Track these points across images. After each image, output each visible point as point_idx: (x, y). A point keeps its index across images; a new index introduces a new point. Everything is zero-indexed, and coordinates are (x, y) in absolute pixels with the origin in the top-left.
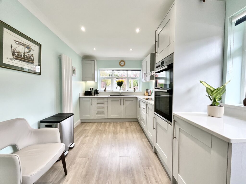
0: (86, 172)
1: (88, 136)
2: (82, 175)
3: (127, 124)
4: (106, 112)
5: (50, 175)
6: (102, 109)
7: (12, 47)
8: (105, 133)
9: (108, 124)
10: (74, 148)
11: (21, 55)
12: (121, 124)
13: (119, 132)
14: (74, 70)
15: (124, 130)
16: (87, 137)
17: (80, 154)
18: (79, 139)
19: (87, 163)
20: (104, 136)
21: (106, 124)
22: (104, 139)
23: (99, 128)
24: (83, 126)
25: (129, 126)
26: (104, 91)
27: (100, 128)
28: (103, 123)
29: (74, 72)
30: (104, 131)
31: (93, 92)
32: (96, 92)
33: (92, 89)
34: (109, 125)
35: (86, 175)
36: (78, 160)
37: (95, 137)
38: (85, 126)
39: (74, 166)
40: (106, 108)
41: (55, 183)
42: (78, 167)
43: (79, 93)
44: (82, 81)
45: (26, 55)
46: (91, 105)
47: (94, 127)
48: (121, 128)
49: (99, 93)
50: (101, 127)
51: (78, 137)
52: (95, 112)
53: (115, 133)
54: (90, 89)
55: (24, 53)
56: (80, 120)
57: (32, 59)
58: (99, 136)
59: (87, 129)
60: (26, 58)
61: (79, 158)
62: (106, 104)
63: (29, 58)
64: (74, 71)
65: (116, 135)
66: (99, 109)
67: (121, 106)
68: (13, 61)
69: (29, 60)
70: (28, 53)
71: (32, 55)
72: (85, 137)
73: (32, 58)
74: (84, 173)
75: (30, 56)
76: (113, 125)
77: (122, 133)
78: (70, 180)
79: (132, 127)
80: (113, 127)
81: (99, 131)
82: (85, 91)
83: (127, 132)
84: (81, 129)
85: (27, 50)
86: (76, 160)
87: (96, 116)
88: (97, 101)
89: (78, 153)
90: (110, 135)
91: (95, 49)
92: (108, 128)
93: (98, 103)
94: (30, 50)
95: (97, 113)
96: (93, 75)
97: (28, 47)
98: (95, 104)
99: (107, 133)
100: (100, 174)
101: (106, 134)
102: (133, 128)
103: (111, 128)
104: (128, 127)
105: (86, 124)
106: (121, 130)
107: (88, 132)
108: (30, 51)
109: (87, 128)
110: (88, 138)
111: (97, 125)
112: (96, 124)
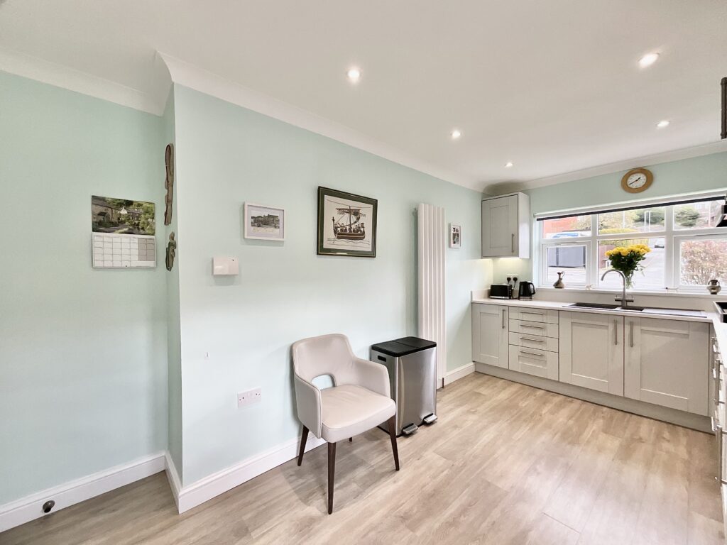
0: (434, 490)
1: (476, 411)
2: (424, 489)
3: (646, 428)
4: (551, 358)
5: (375, 456)
6: (540, 347)
7: (334, 220)
8: (532, 424)
9: (558, 399)
10: (432, 427)
11: (346, 230)
12: (612, 418)
13: (588, 442)
14: (454, 235)
15: (613, 443)
16: (474, 413)
17: (439, 445)
18: (451, 410)
19: (445, 472)
20: (523, 432)
21: (551, 398)
22: (519, 439)
23: (520, 404)
24: (479, 381)
25: (653, 437)
26: (554, 287)
27: (523, 404)
28: (540, 393)
29: (454, 239)
30: (532, 416)
31: (516, 288)
32: (526, 290)
33: (512, 280)
34: (560, 406)
35: (432, 496)
36: (430, 455)
37: (495, 421)
38: (481, 385)
39: (417, 463)
40: (552, 344)
41: (376, 471)
42: (423, 469)
43: (471, 292)
44: (483, 256)
45: (353, 226)
46: (503, 327)
47: (504, 394)
48: (605, 431)
49: (534, 293)
50: (528, 403)
51: (451, 406)
52: (515, 352)
53: (571, 437)
54: (509, 279)
55: (350, 225)
56: (472, 364)
57: (361, 231)
58: (506, 424)
59: (483, 393)
60: (353, 233)
61: (434, 451)
62: (551, 331)
63: (358, 231)
64: (456, 237)
65: (568, 447)
66: (525, 344)
67: (619, 348)
68: (336, 243)
69: (357, 235)
70: (355, 222)
71: (363, 224)
72: (469, 412)
73: (362, 229)
74: (429, 489)
75: (359, 228)
76: (578, 410)
77: (600, 449)
78: (400, 483)
79: (665, 445)
80: (570, 418)
81: (515, 412)
82: (492, 286)
83: (626, 453)
84: (467, 388)
85: (354, 218)
86: (426, 453)
87: (517, 365)
88: (521, 316)
89: (435, 440)
90: (545, 437)
91: (509, 165)
92: (552, 413)
93: (524, 323)
94: (358, 216)
95: (520, 354)
96: (514, 238)
97: (356, 213)
98: (515, 325)
99: (540, 426)
100: (462, 516)
101: (531, 429)
102: (668, 452)
103: (562, 417)
104: (641, 439)
105: (488, 380)
106: (602, 436)
107: (482, 403)
108: (358, 219)
109: (483, 391)
110: (473, 418)
111: (516, 392)
112: (518, 386)
